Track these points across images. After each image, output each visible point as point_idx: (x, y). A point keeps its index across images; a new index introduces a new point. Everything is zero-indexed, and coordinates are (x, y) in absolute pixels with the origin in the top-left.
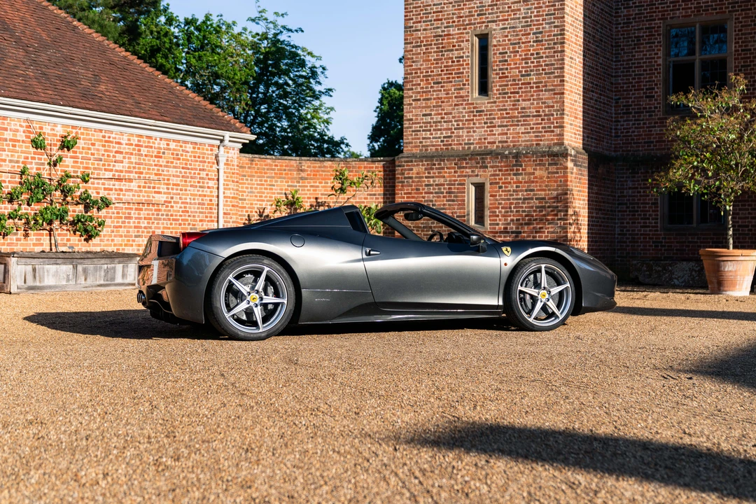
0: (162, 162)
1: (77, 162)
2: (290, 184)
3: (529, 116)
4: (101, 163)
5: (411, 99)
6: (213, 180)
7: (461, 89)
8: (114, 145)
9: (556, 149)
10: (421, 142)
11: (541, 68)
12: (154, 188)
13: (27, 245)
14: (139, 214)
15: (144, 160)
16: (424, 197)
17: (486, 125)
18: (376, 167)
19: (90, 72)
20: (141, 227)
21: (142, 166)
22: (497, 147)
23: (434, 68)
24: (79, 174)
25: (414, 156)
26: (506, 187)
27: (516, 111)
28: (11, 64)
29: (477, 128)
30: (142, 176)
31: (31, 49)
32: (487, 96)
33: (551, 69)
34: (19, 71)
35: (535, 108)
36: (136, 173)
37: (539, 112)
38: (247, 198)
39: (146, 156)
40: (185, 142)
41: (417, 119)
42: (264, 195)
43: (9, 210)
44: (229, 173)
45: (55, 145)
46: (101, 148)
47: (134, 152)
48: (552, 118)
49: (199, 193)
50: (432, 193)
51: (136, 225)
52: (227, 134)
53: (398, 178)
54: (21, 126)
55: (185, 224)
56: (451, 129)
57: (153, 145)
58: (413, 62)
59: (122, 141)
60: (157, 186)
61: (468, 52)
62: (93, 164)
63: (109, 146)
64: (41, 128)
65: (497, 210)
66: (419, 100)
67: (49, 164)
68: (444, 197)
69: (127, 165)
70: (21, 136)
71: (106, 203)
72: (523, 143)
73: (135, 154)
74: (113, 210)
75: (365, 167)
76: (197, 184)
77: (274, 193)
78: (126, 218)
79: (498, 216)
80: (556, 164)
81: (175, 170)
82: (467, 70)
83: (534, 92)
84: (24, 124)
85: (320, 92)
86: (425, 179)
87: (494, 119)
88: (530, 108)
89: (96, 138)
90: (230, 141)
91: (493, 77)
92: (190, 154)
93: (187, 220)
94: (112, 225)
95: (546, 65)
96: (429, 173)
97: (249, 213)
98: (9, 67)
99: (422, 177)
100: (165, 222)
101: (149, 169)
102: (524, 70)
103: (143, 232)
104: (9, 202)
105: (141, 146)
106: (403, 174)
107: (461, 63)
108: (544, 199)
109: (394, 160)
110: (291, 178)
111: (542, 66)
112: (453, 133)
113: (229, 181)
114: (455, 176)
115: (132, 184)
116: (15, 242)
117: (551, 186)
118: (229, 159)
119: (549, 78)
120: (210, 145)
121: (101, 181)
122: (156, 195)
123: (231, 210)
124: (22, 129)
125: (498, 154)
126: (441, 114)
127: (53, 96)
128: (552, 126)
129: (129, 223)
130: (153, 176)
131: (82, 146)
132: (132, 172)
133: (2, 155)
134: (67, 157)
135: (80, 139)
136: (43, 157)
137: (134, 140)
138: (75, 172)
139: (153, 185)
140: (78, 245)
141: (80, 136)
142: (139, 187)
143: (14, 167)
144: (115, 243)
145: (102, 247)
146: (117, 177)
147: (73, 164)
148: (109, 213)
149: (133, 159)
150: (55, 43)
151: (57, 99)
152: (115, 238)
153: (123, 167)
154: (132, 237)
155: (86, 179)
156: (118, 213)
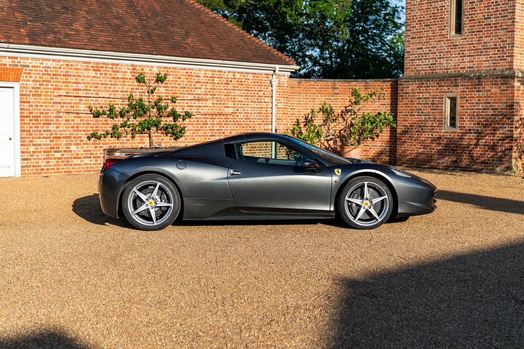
0: (230, 87)
1: (168, 90)
2: (327, 97)
3: (489, 48)
4: (185, 89)
5: (409, 37)
6: (269, 97)
7: (443, 29)
8: (194, 77)
9: (507, 73)
10: (415, 68)
11: (498, 13)
12: (224, 104)
13: (134, 143)
14: (213, 121)
15: (216, 86)
16: (416, 107)
17: (459, 56)
18: (386, 86)
19: (183, 30)
20: (214, 130)
21: (215, 90)
22: (466, 71)
23: (425, 15)
24: (169, 98)
25: (410, 78)
26: (471, 100)
27: (480, 45)
28: (127, 29)
29: (453, 57)
30: (215, 97)
31: (145, 18)
32: (461, 34)
33: (505, 13)
34: (131, 34)
35: (493, 42)
36: (210, 95)
37: (496, 45)
38: (296, 108)
39: (218, 83)
40: (247, 73)
41: (413, 52)
42: (308, 106)
43: (121, 122)
44: (281, 92)
45: (153, 80)
46: (185, 80)
48: (505, 49)
49: (257, 106)
50: (421, 104)
51: (211, 128)
52: (277, 67)
53: (400, 93)
54: (128, 69)
55: (247, 127)
56: (436, 58)
57: (223, 76)
58: (412, 11)
59: (200, 75)
60: (226, 103)
61: (448, 3)
62: (179, 91)
63: (191, 79)
64: (142, 70)
65: (464, 117)
66: (415, 38)
67: (148, 92)
68: (429, 107)
69: (204, 90)
70: (129, 75)
71: (188, 115)
72: (484, 68)
73: (210, 83)
74: (194, 119)
75: (378, 86)
76: (256, 100)
77: (316, 104)
78: (203, 124)
79: (465, 121)
80: (506, 84)
81: (239, 92)
82: (447, 16)
83: (493, 30)
84: (131, 68)
85: (400, 24)
86: (417, 94)
87: (465, 51)
88: (490, 42)
89: (181, 74)
90: (279, 71)
91: (465, 20)
92: (251, 81)
93: (249, 124)
94: (194, 129)
95: (502, 10)
96: (420, 90)
97: (298, 118)
98: (126, 31)
99: (415, 93)
100: (232, 126)
101: (220, 92)
102: (486, 14)
103: (216, 133)
104: (121, 117)
105: (215, 77)
106: (403, 90)
107: (444, 10)
108: (497, 109)
109: (397, 80)
110: (328, 94)
111: (499, 11)
112: (437, 61)
113: (281, 97)
114: (437, 92)
115: (207, 102)
116: (125, 141)
117: (502, 100)
118: (281, 83)
119: (504, 20)
120: (266, 74)
121: (185, 102)
122: (226, 109)
123: (282, 116)
124: (129, 71)
125: (467, 76)
126: (429, 48)
127: (150, 49)
128: (505, 55)
129: (205, 127)
130: (223, 96)
131: (171, 80)
132: (208, 95)
133: (116, 88)
134: (160, 87)
135: (170, 75)
136: (144, 88)
137: (209, 74)
138: (166, 96)
139: (223, 102)
140: (169, 142)
141: (169, 73)
142: (213, 104)
143: (124, 95)
144: (196, 140)
145: (186, 143)
146: (197, 98)
147: (165, 91)
148: (191, 121)
149: (208, 86)
150: (164, 12)
151: (152, 51)
152: (196, 137)
153: (201, 91)
154: (208, 136)
155: (173, 100)
156: (198, 121)
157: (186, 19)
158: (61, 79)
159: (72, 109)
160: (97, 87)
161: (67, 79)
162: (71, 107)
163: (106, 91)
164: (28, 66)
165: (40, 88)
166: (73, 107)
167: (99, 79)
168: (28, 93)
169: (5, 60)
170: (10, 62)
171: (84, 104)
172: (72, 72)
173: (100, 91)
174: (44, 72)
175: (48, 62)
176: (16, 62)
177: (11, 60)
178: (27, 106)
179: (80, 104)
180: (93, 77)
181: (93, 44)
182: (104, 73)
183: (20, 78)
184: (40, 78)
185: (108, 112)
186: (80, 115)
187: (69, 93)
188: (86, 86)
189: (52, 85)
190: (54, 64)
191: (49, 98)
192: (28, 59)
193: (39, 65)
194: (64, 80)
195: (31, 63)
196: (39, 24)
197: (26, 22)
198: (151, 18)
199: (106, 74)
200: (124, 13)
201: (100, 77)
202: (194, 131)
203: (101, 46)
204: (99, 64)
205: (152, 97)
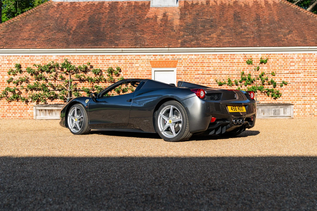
1: (270, 68)
4: (282, 67)
8: (290, 59)
12: (313, 75)
14: (305, 87)
15: (307, 64)
19: (288, 30)
20: (306, 93)
21: (306, 67)
24: (270, 73)
30: (306, 71)
31: (263, 26)
34: (247, 36)
36: (302, 70)
43: (237, 88)
45: (258, 62)
46: (282, 61)
47: (301, 61)
51: (303, 92)
57: (313, 57)
59: (294, 57)
60: (315, 74)
62: (278, 68)
63: (287, 60)
64: (251, 56)
67: (255, 70)
69: (297, 67)
70: (242, 60)
71: (285, 83)
73: (302, 62)
74: (290, 86)
84: (243, 56)
89: (279, 57)
94: (289, 92)
101: (310, 68)
103: (307, 95)
104: (236, 85)
115: (300, 75)
121: (282, 75)
122: (315, 78)
124: (242, 58)
127: (255, 44)
129: (299, 91)
130: (313, 70)
131: (271, 61)
132: (300, 70)
133: (233, 68)
134: (264, 66)
135: (271, 58)
136: (252, 67)
137: (301, 56)
138: (268, 72)
139: (313, 74)
140: (270, 101)
141: (270, 57)
142: (305, 75)
143: (239, 72)
144: (291, 99)
145: (283, 101)
146: (291, 72)
147: (267, 69)
148: (287, 87)
149: (301, 64)
150: (279, 21)
151: (257, 44)
152: (291, 98)
153: (295, 68)
154: (300, 97)
155: (273, 74)
156: (292, 87)
157: (294, 23)
158: (199, 65)
159: (206, 81)
160: (221, 68)
161: (203, 65)
162: (205, 80)
163: (226, 70)
164: (181, 59)
165: (187, 70)
166: (206, 80)
167: (222, 64)
168: (181, 73)
169: (168, 57)
171: (213, 78)
172: (206, 61)
173: (223, 70)
174: (189, 62)
175: (192, 56)
176: (175, 57)
177: (172, 56)
179: (211, 78)
180: (219, 63)
181: (219, 44)
182: (225, 60)
183: (176, 66)
184: (187, 65)
185: (227, 83)
186: (211, 84)
187: (204, 72)
188: (214, 68)
189: (194, 68)
190: (195, 57)
191: (192, 75)
192: (181, 55)
193: (187, 58)
194: (201, 65)
195: (183, 57)
196: (191, 36)
197: (184, 36)
198: (267, 25)
199: (227, 61)
200: (249, 25)
201: (223, 63)
202: (289, 94)
203: (223, 45)
204: (222, 55)
205: (257, 73)
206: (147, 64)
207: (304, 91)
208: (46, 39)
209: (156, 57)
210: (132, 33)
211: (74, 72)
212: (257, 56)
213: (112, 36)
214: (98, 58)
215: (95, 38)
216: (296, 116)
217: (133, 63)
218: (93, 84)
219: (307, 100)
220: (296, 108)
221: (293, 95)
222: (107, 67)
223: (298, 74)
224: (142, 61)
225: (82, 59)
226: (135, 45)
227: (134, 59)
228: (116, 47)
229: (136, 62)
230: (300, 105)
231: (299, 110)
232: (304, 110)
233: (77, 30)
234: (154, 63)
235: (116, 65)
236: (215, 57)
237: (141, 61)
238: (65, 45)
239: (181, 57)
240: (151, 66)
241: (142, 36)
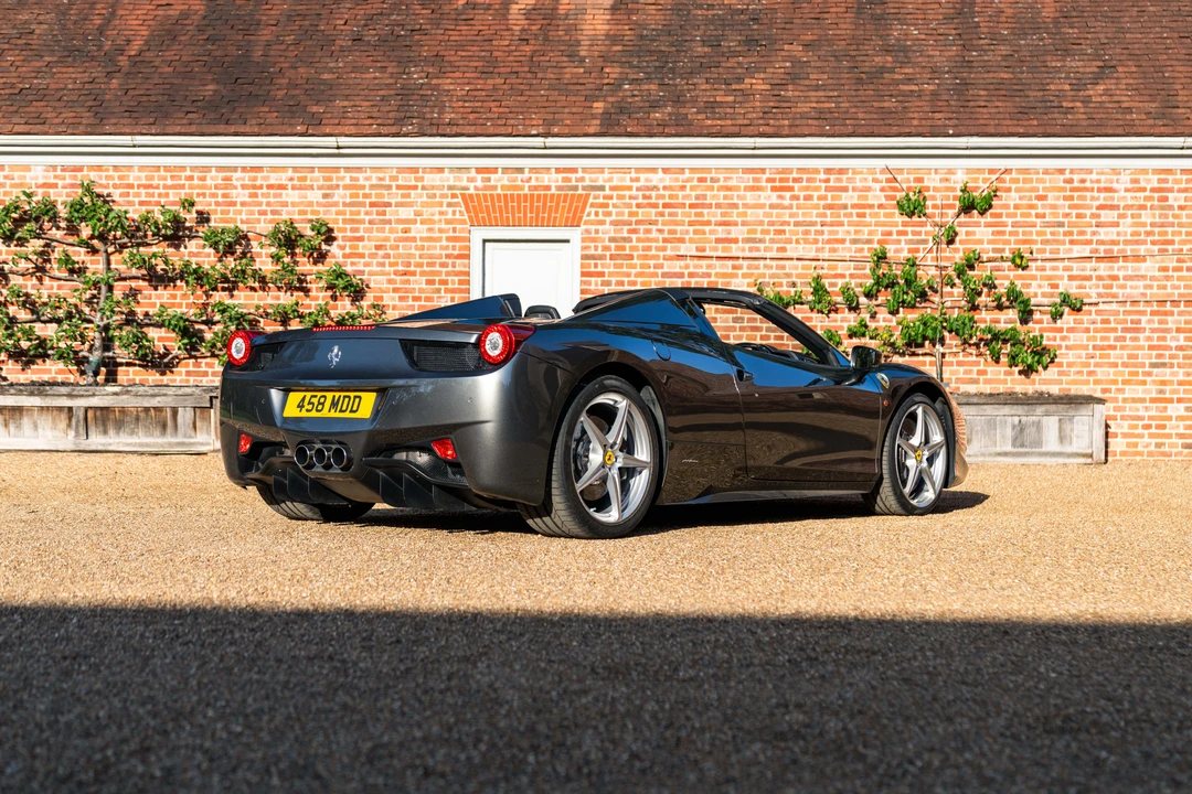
1: (1003, 233)
4: (1061, 230)
8: (1095, 194)
14: (1162, 322)
15: (1175, 216)
19: (1098, 63)
20: (1168, 348)
21: (1170, 230)
24: (1007, 254)
28: (902, 77)
30: (1170, 247)
31: (984, 42)
34: (906, 88)
36: (1153, 243)
39: (1181, 208)
43: (853, 324)
45: (951, 207)
46: (1061, 202)
51: (1155, 343)
54: (875, 180)
59: (1115, 185)
62: (1041, 234)
63: (1084, 198)
64: (920, 180)
67: (936, 241)
69: (1130, 230)
70: (876, 197)
71: (1073, 304)
73: (1152, 207)
74: (1094, 316)
78: (1125, 330)
84: (883, 177)
89: (1048, 185)
94: (1091, 344)
103: (1171, 357)
104: (849, 310)
105: (1171, 190)
115: (1143, 265)
121: (1060, 264)
124: (878, 186)
127: (939, 123)
129: (1136, 339)
131: (1012, 204)
132: (1144, 242)
133: (837, 233)
134: (977, 224)
135: (1009, 190)
136: (923, 229)
137: (1149, 181)
138: (995, 250)
140: (1005, 382)
141: (1007, 185)
142: (1165, 269)
143: (862, 250)
144: (1099, 377)
145: (1064, 386)
146: (1102, 255)
147: (991, 237)
148: (1081, 322)
149: (1146, 217)
150: (1061, 20)
151: (945, 126)
152: (1098, 369)
153: (1118, 234)
154: (1143, 365)
155: (1018, 261)
156: (1106, 321)
157: (1129, 31)
158: (684, 214)
160: (784, 232)
161: (701, 214)
163: (806, 241)
164: (602, 188)
165: (630, 240)
167: (788, 211)
168: (600, 252)
169: (546, 176)
170: (560, 180)
171: (745, 276)
172: (713, 197)
173: (789, 241)
174: (640, 201)
175: (651, 176)
176: (573, 180)
177: (560, 176)
178: (596, 285)
179: (735, 276)
180: (772, 206)
181: (777, 119)
182: (802, 194)
183: (581, 218)
185: (811, 298)
187: (704, 250)
188: (749, 232)
189: (660, 231)
190: (668, 180)
191: (652, 262)
192: (602, 170)
193: (628, 183)
194: (693, 218)
195: (610, 180)
196: (652, 87)
197: (620, 85)
198: (1004, 40)
199: (808, 198)
200: (923, 37)
201: (791, 207)
202: (1091, 351)
203: (790, 126)
204: (789, 171)
205: (947, 254)
206: (450, 210)
207: (1159, 339)
208: (7, 91)
209: (489, 180)
210: (389, 70)
211: (126, 240)
212: (947, 180)
213: (299, 82)
214: (229, 179)
215: (224, 92)
216: (1123, 453)
217: (389, 205)
218: (209, 296)
219: (1171, 383)
220: (1123, 418)
221: (1108, 356)
222: (271, 221)
223: (1134, 264)
224: (428, 196)
225: (162, 183)
226: (400, 122)
227: (394, 184)
228: (310, 131)
229: (399, 199)
230: (1139, 405)
231: (1136, 427)
232: (1158, 427)
233: (147, 54)
234: (479, 202)
235: (313, 213)
236: (755, 180)
237: (421, 196)
238: (84, 121)
239: (604, 181)
240: (466, 217)
241: (435, 81)
